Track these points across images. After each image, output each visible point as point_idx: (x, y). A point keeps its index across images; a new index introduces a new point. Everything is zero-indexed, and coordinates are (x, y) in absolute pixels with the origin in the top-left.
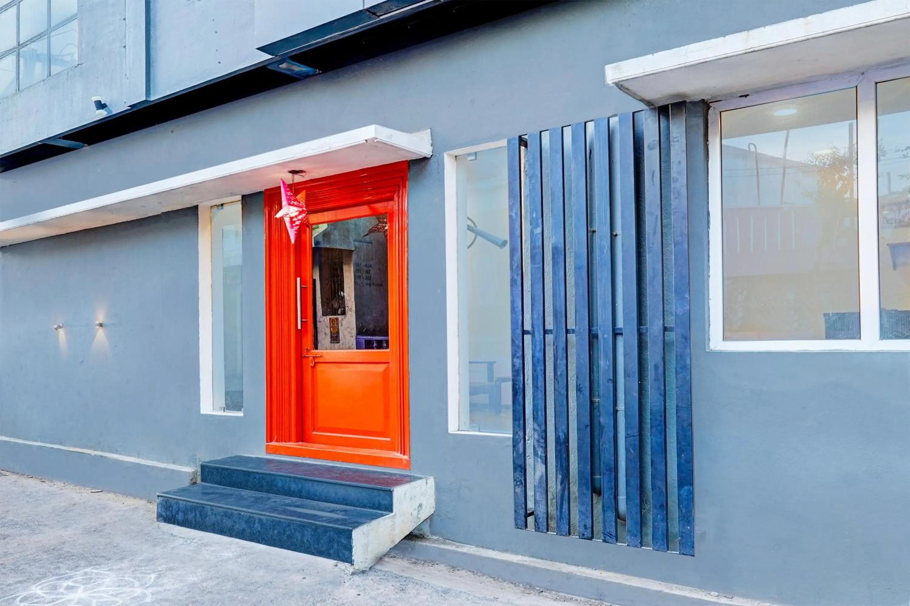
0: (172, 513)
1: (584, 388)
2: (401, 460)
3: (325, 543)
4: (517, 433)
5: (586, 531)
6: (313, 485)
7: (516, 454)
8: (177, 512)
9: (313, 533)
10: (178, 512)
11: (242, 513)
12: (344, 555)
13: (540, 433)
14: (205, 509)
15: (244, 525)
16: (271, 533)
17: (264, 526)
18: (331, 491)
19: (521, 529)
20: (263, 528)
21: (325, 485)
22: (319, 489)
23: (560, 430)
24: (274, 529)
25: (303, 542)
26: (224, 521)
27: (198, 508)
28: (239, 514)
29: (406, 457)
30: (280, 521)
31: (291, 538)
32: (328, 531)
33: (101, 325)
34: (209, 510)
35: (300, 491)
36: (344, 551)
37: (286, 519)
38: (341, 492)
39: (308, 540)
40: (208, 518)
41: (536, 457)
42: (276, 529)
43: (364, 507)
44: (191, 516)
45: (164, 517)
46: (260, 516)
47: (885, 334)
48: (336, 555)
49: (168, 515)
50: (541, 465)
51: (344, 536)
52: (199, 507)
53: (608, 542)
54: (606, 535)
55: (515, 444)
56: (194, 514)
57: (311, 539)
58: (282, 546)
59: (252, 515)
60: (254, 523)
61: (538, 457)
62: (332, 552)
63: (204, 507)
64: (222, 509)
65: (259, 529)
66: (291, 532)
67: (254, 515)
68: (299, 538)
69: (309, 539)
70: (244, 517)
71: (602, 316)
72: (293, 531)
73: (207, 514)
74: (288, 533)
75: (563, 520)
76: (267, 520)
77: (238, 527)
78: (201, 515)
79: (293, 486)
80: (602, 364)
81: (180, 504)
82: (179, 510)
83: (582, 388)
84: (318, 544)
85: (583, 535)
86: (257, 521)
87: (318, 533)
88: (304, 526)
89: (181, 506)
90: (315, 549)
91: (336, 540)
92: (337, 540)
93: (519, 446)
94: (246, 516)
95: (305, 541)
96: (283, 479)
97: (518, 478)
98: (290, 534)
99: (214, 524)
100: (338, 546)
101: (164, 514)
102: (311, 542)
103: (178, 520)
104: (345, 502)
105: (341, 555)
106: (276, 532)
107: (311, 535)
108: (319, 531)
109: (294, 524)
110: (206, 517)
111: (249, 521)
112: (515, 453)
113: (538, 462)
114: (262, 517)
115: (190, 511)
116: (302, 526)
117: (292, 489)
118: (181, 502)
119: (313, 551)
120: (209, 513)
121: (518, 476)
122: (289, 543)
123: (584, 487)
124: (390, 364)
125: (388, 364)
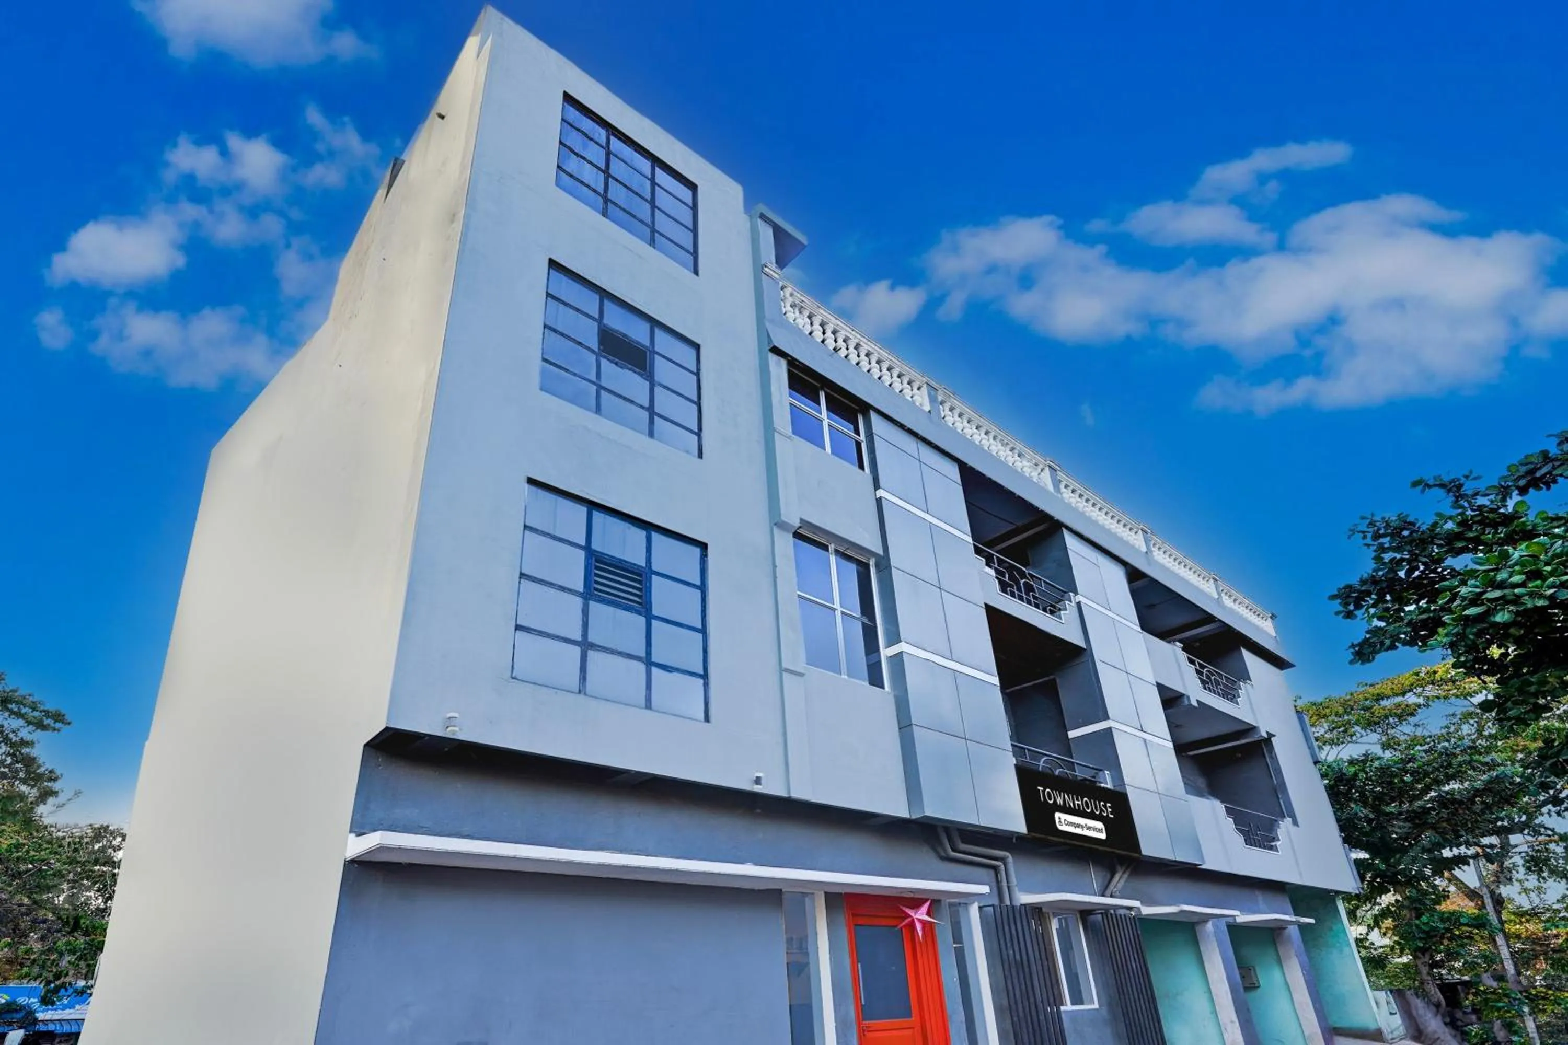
47: (1073, 1004)
124: (915, 1029)
125: (912, 1029)
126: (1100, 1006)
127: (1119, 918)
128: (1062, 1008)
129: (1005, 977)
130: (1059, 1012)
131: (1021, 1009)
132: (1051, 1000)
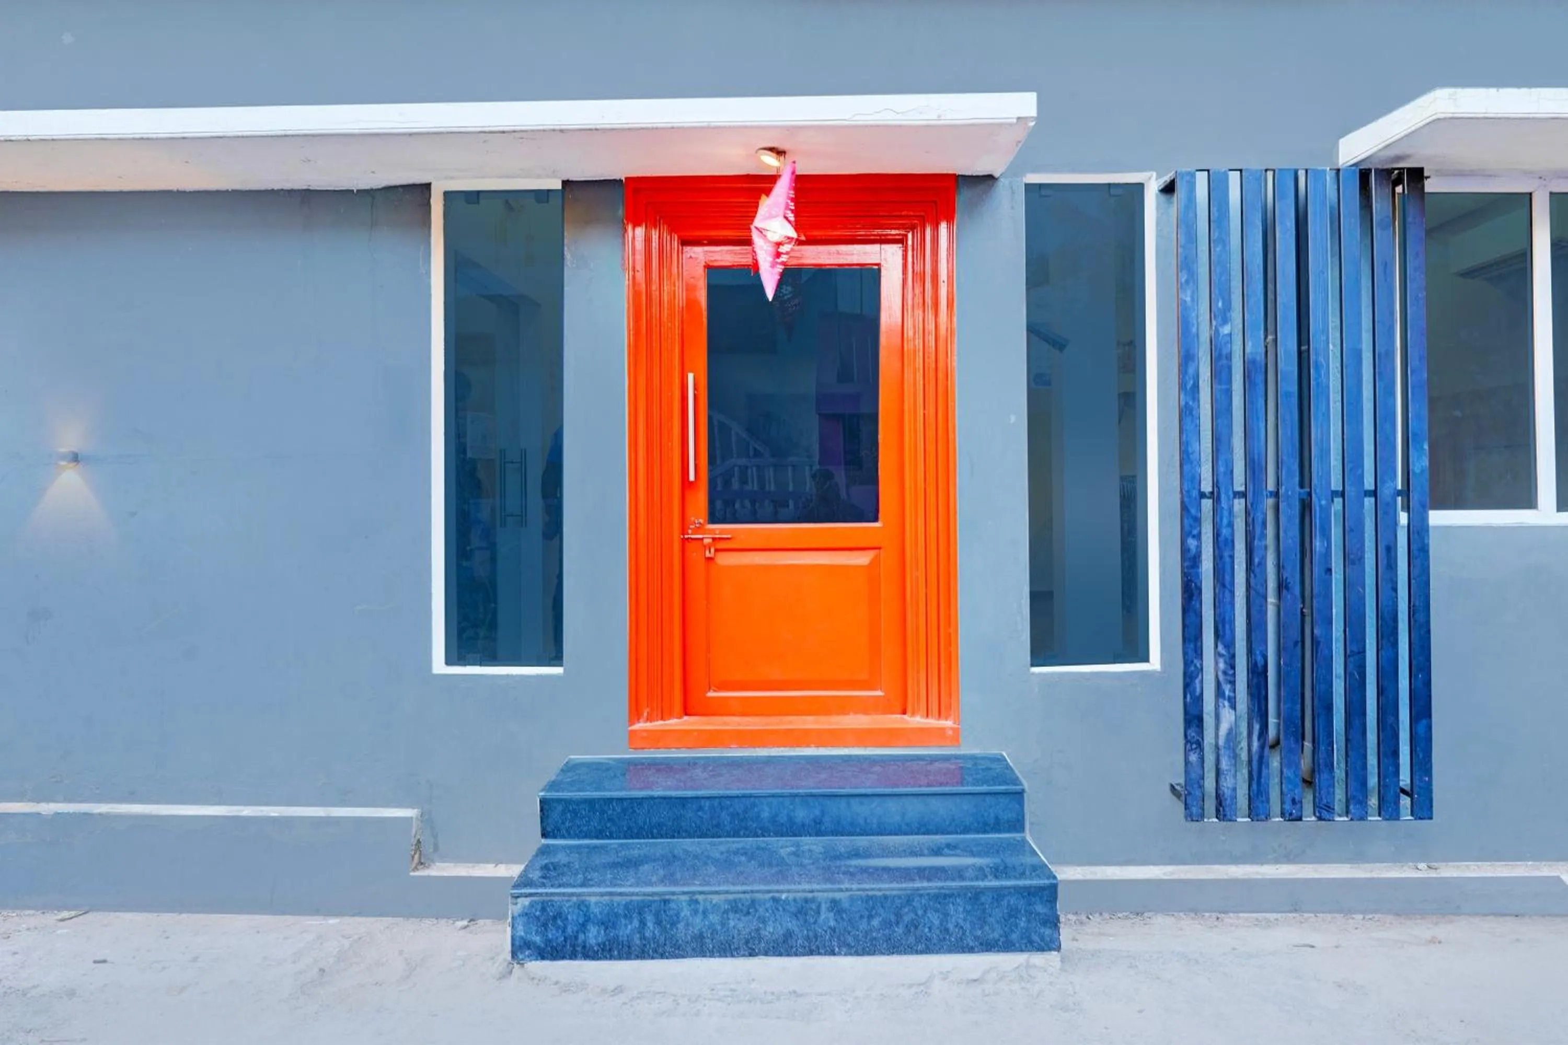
0: (564, 931)
1: (1292, 583)
2: (942, 730)
3: (998, 922)
4: (1192, 662)
5: (1294, 809)
6: (848, 804)
7: (1191, 698)
8: (583, 927)
9: (969, 907)
10: (584, 925)
11: (784, 896)
12: (1042, 938)
13: (1227, 660)
14: (672, 905)
15: (791, 923)
16: (863, 925)
17: (844, 916)
18: (893, 811)
19: (1197, 821)
20: (842, 919)
21: (877, 801)
22: (861, 810)
23: (1258, 652)
24: (870, 917)
25: (947, 930)
26: (732, 923)
27: (648, 906)
28: (775, 900)
29: (948, 723)
30: (886, 897)
31: (916, 927)
32: (1004, 896)
33: (75, 458)
34: (684, 905)
35: (818, 822)
36: (1042, 930)
37: (900, 889)
38: (915, 809)
39: (959, 927)
40: (681, 926)
41: (1221, 700)
42: (878, 915)
43: (966, 830)
44: (627, 930)
45: (538, 948)
46: (831, 895)
47: (1562, 504)
48: (1025, 941)
49: (550, 941)
50: (1229, 712)
51: (1041, 898)
52: (650, 902)
53: (1324, 820)
54: (1321, 808)
55: (1188, 680)
56: (636, 923)
57: (965, 920)
58: (894, 948)
59: (810, 895)
60: (818, 912)
61: (1224, 699)
62: (1014, 937)
63: (666, 902)
64: (723, 897)
65: (832, 923)
66: (916, 915)
67: (816, 894)
68: (936, 923)
69: (960, 921)
70: (789, 904)
71: (1318, 473)
72: (920, 912)
73: (677, 915)
74: (907, 919)
75: (1262, 797)
76: (852, 899)
77: (771, 930)
78: (658, 923)
79: (801, 815)
80: (1318, 544)
81: (592, 906)
82: (587, 920)
83: (1290, 583)
84: (981, 928)
85: (1291, 814)
86: (823, 908)
87: (983, 904)
88: (945, 896)
89: (595, 909)
90: (976, 938)
91: (1023, 911)
92: (1026, 911)
93: (1195, 684)
94: (795, 900)
95: (951, 926)
96: (775, 801)
97: (1194, 737)
98: (913, 920)
99: (701, 937)
100: (1029, 921)
101: (537, 939)
102: (967, 926)
103: (584, 947)
104: (923, 830)
105: (1035, 938)
106: (875, 922)
107: (965, 910)
108: (983, 899)
109: (919, 896)
110: (673, 924)
111: (803, 911)
112: (1188, 696)
113: (1224, 707)
114: (838, 895)
115: (625, 916)
116: (942, 898)
118: (593, 899)
119: (971, 944)
120: (686, 912)
121: (1193, 734)
122: (912, 940)
123: (1292, 738)
124: (881, 551)
125: (877, 551)
130: (1415, 531)
132: (1392, 486)
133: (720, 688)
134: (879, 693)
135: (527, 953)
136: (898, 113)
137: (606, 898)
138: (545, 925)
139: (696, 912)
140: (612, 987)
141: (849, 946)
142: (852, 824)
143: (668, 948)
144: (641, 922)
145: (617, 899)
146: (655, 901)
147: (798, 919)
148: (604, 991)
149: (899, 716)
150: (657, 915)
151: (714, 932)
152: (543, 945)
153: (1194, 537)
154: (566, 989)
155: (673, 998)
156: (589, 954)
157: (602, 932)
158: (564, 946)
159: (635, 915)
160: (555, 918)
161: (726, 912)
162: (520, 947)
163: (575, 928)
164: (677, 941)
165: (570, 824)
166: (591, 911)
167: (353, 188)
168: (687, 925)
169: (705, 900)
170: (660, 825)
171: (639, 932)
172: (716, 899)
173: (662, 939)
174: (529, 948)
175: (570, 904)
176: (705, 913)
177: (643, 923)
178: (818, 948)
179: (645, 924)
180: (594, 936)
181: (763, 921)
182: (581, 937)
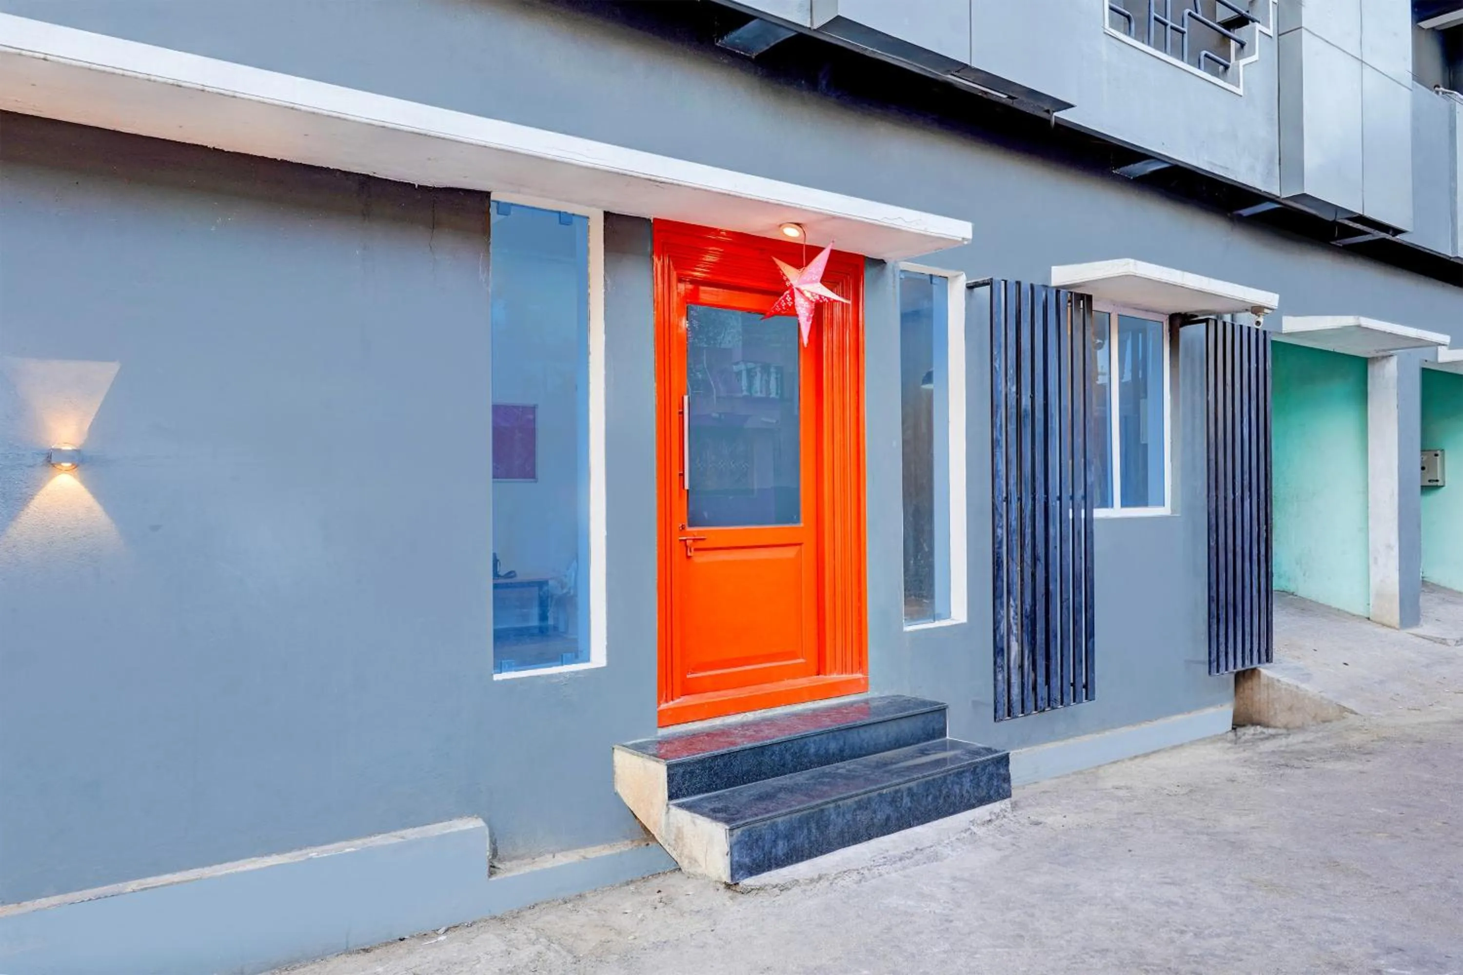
0: (763, 850)
2: (858, 680)
3: (985, 786)
4: (999, 612)
7: (999, 637)
9: (971, 778)
10: (775, 842)
11: (884, 791)
12: (1002, 790)
13: (1015, 609)
14: (826, 813)
15: (889, 810)
16: (924, 803)
17: (914, 797)
20: (914, 800)
23: (1027, 603)
24: (927, 796)
25: (962, 795)
26: (858, 818)
27: (813, 817)
28: (880, 795)
29: (859, 675)
30: (934, 781)
31: (949, 798)
32: (987, 767)
34: (832, 811)
36: (1004, 786)
39: (968, 792)
40: (831, 827)
41: (1011, 636)
42: (931, 793)
44: (800, 839)
45: (748, 867)
46: (907, 785)
47: (1124, 504)
48: (996, 794)
49: (755, 860)
50: (1016, 644)
52: (814, 813)
55: (997, 625)
56: (805, 831)
57: (970, 787)
59: (897, 787)
60: (902, 799)
61: (1013, 635)
62: (992, 792)
63: (822, 811)
64: (852, 800)
65: (909, 804)
67: (900, 786)
68: (958, 791)
69: (968, 788)
70: (887, 796)
71: (1052, 484)
72: (950, 787)
73: (828, 820)
74: (944, 792)
76: (918, 786)
77: (880, 818)
78: (818, 828)
79: (832, 746)
80: (1051, 530)
81: (780, 825)
82: (777, 837)
83: (1040, 557)
84: (978, 790)
86: (905, 794)
87: (977, 774)
88: (961, 773)
89: (781, 827)
90: (976, 797)
91: (994, 775)
92: (996, 774)
94: (890, 793)
95: (964, 793)
98: (947, 793)
99: (842, 833)
100: (997, 781)
101: (747, 860)
102: (971, 791)
105: (999, 791)
106: (930, 799)
107: (970, 780)
108: (977, 771)
109: (950, 775)
110: (827, 827)
111: (894, 800)
113: (1013, 640)
115: (799, 828)
117: (831, 751)
118: (780, 820)
120: (833, 816)
121: (1000, 661)
124: (803, 546)
125: (798, 547)
126: (1173, 511)
127: (1245, 331)
128: (1099, 513)
129: (994, 443)
130: (1089, 521)
131: (1014, 514)
132: (1080, 493)
133: (695, 670)
134: (801, 661)
135: (741, 874)
136: (906, 222)
137: (788, 817)
138: (751, 849)
139: (838, 815)
140: (816, 877)
141: (918, 819)
142: (861, 749)
143: (824, 846)
144: (808, 829)
145: (794, 815)
146: (816, 812)
147: (892, 806)
148: (812, 881)
149: (816, 677)
150: (817, 823)
151: (850, 827)
152: (750, 864)
153: (1000, 527)
154: (783, 888)
155: (856, 872)
156: (780, 863)
157: (786, 844)
158: (764, 861)
159: (805, 825)
160: (757, 840)
161: (855, 810)
162: (737, 870)
163: (770, 846)
164: (829, 839)
165: (689, 784)
166: (779, 828)
167: (415, 183)
168: (835, 825)
169: (843, 805)
170: (748, 772)
171: (808, 838)
172: (849, 802)
173: (821, 839)
174: (742, 869)
175: (766, 826)
176: (844, 814)
177: (809, 830)
178: (903, 824)
179: (811, 831)
180: (781, 848)
181: (875, 812)
182: (774, 850)
